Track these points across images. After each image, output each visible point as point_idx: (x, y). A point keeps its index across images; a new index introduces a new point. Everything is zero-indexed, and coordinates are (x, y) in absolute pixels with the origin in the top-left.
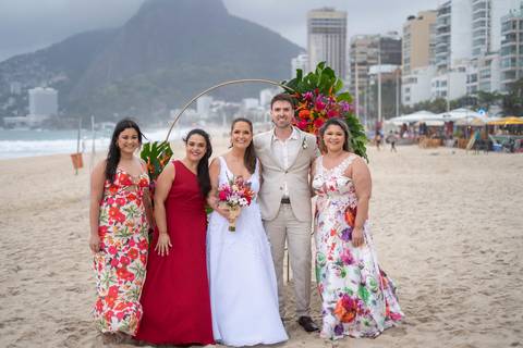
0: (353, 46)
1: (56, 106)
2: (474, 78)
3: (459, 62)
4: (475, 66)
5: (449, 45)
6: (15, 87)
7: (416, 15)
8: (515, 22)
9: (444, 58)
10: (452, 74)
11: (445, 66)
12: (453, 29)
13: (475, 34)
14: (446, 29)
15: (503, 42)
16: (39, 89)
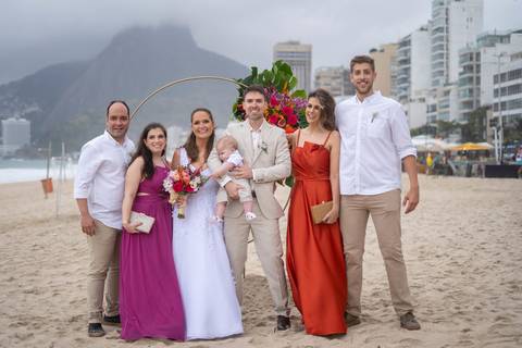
0: (318, 78)
1: (29, 136)
2: (434, 108)
3: (418, 93)
4: (435, 97)
5: (409, 77)
7: (379, 49)
8: (471, 54)
9: (405, 89)
10: (412, 104)
11: (405, 97)
12: (413, 61)
13: (434, 66)
14: (407, 61)
15: (461, 74)
16: (12, 120)
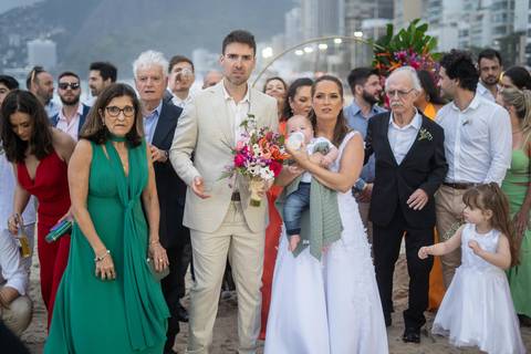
1: (55, 58)
2: (465, 33)
3: (450, 17)
4: (468, 21)
6: (14, 40)
9: (436, 13)
10: (445, 29)
11: (436, 21)
16: (37, 42)
